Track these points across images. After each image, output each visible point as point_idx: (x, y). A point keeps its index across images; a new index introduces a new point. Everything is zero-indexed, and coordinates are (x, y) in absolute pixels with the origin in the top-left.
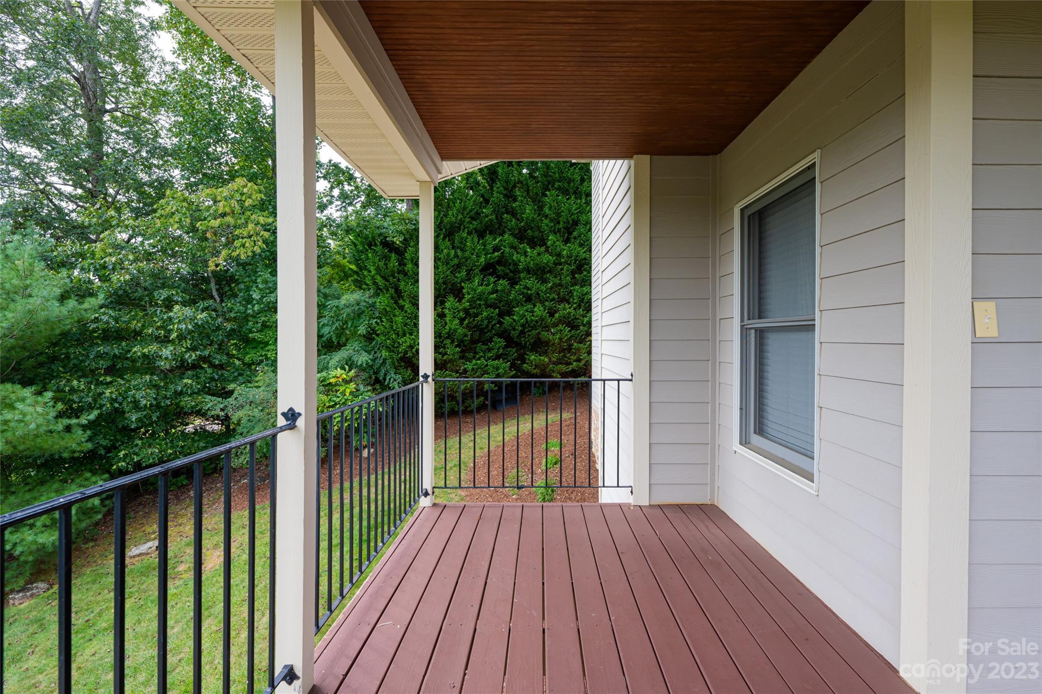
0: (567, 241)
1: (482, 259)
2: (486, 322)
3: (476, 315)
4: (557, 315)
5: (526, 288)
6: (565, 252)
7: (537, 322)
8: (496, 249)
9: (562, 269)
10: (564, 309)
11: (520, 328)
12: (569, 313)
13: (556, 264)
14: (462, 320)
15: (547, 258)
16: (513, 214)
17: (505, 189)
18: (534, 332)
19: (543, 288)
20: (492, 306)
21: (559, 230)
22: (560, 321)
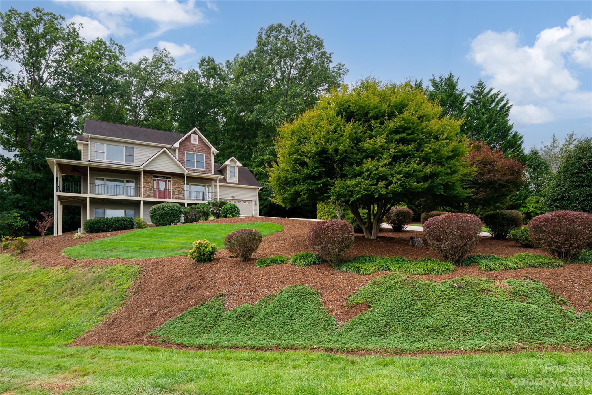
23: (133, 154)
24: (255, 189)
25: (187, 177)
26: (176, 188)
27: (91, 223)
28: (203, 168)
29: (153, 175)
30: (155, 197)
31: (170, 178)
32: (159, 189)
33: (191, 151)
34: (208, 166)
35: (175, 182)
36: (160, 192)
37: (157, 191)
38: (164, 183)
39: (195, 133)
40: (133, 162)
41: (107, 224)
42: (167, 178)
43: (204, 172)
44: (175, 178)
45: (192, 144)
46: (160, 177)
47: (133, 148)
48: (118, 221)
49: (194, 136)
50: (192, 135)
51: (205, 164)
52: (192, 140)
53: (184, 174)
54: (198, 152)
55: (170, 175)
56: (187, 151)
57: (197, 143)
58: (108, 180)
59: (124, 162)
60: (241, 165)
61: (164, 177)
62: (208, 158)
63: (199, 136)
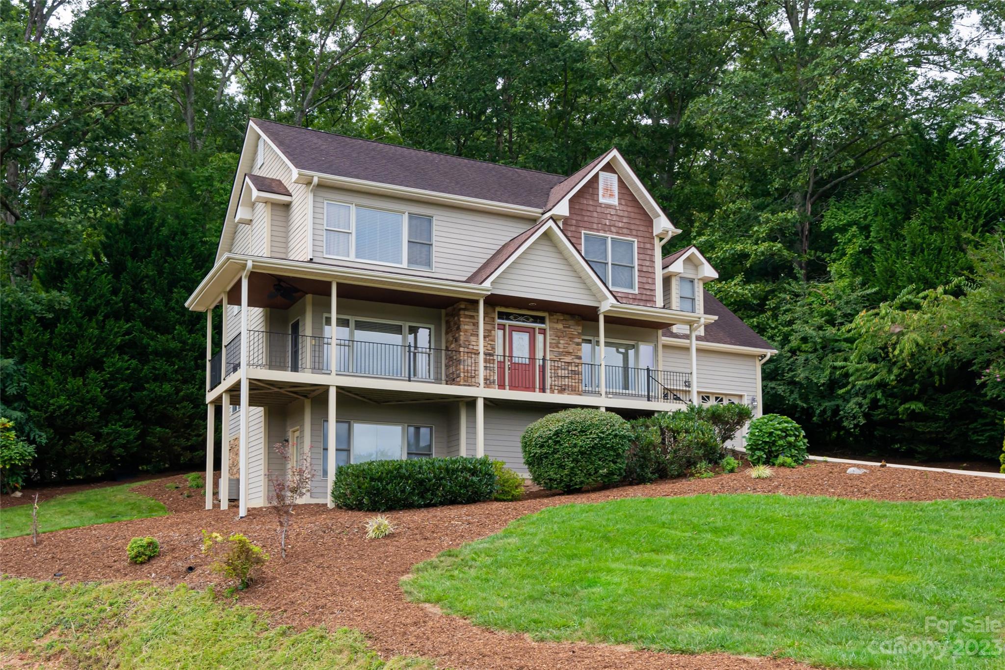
0: (191, 332)
1: (119, 340)
2: (120, 393)
3: (113, 387)
4: (182, 394)
5: (154, 368)
6: (190, 341)
7: (165, 397)
8: (128, 333)
9: (187, 355)
10: (188, 389)
11: (149, 402)
12: (192, 393)
13: (182, 350)
14: (102, 389)
15: (174, 345)
16: (140, 303)
17: (133, 281)
18: (161, 407)
19: (170, 369)
20: (127, 379)
21: (184, 322)
22: (184, 398)
23: (430, 238)
24: (752, 356)
25: (609, 320)
26: (561, 353)
27: (372, 479)
28: (631, 287)
29: (498, 309)
30: (502, 386)
31: (542, 320)
32: (511, 357)
33: (598, 230)
34: (644, 280)
35: (559, 335)
36: (515, 367)
37: (507, 363)
38: (526, 337)
39: (608, 168)
40: (428, 263)
41: (421, 482)
42: (537, 319)
43: (635, 299)
44: (558, 322)
45: (600, 205)
46: (517, 317)
47: (429, 219)
48: (455, 471)
49: (606, 180)
50: (602, 175)
51: (637, 273)
52: (601, 192)
53: (596, 309)
54: (618, 233)
55: (544, 311)
56: (586, 228)
57: (615, 201)
58: (360, 326)
59: (405, 264)
60: (715, 275)
61: (527, 318)
62: (646, 253)
63: (620, 181)
